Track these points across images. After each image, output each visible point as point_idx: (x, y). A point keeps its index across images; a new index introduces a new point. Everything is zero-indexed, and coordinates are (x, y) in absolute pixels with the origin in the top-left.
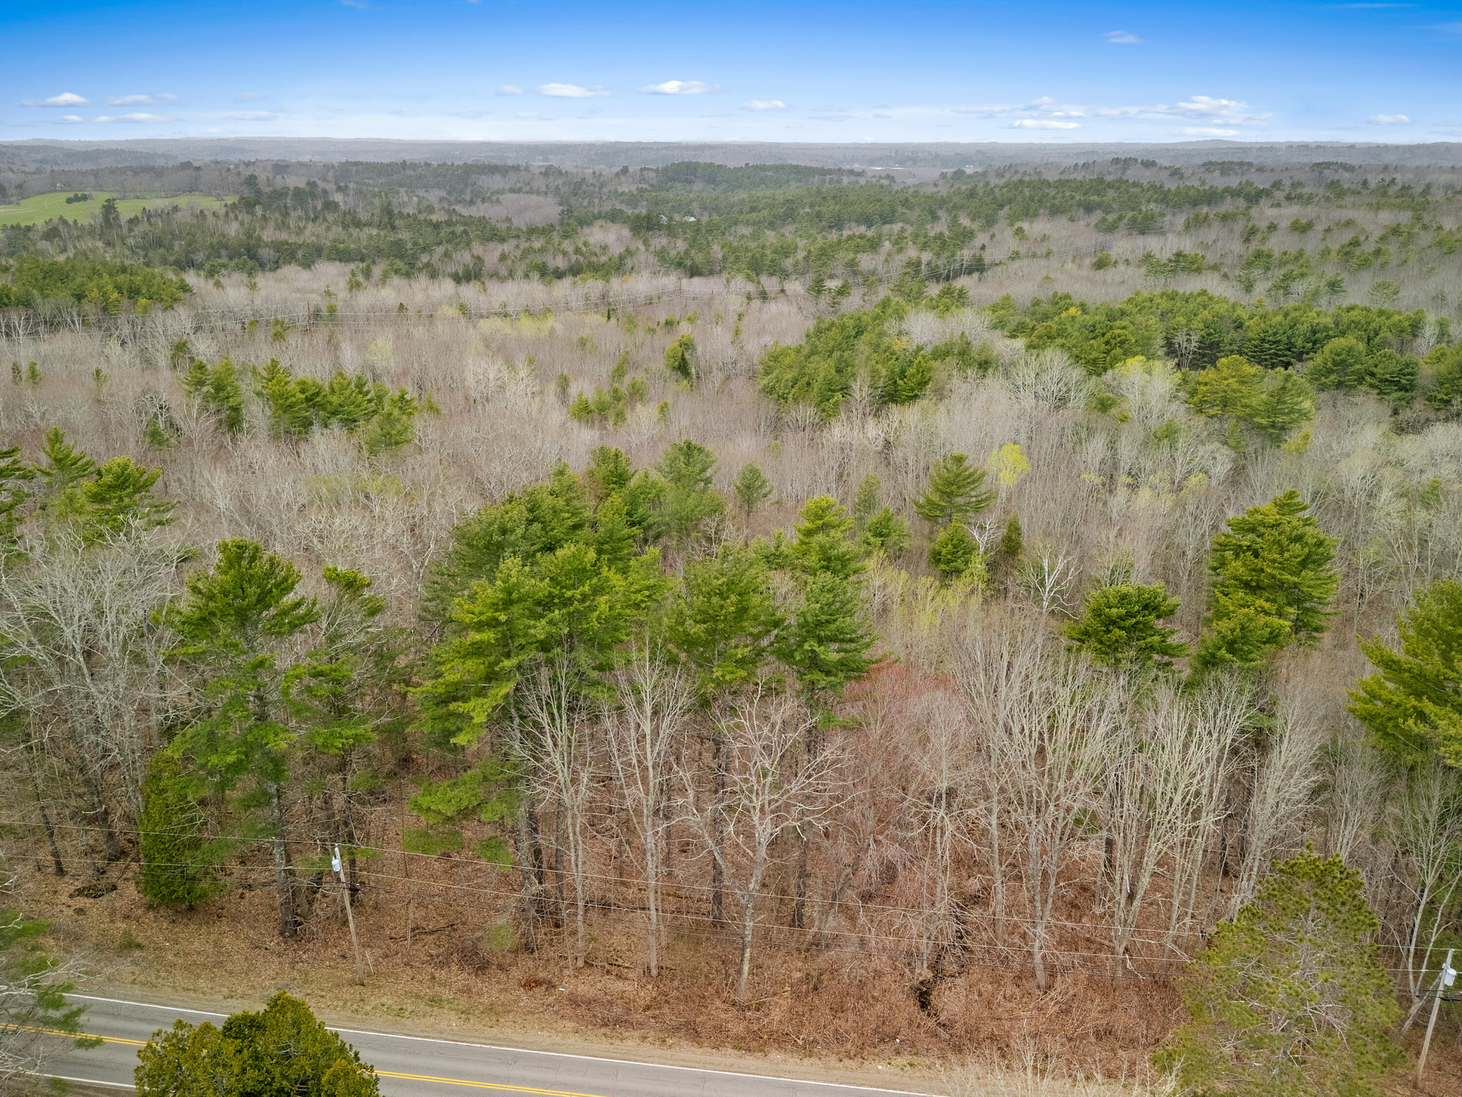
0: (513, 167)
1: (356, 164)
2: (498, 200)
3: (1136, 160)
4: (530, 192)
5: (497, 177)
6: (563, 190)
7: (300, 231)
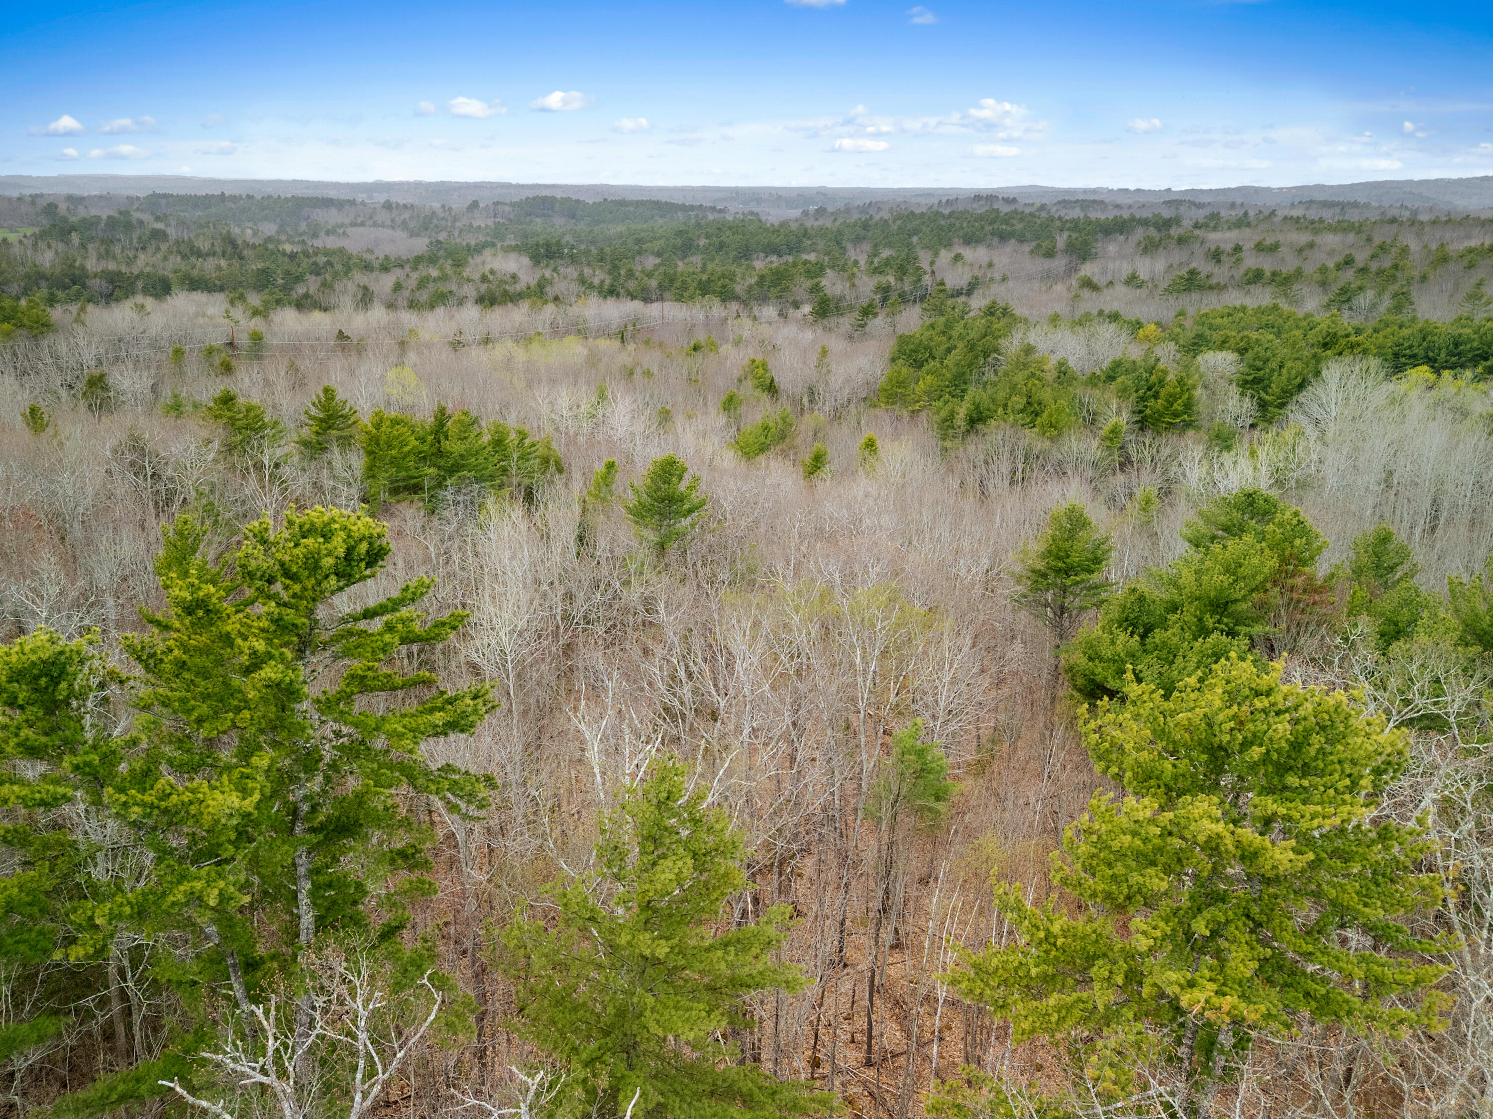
0: (348, 201)
1: (165, 196)
2: (344, 233)
3: (997, 197)
4: (375, 225)
5: (333, 211)
6: (412, 224)
7: (130, 261)
